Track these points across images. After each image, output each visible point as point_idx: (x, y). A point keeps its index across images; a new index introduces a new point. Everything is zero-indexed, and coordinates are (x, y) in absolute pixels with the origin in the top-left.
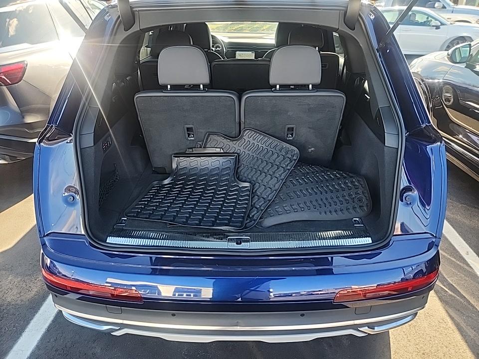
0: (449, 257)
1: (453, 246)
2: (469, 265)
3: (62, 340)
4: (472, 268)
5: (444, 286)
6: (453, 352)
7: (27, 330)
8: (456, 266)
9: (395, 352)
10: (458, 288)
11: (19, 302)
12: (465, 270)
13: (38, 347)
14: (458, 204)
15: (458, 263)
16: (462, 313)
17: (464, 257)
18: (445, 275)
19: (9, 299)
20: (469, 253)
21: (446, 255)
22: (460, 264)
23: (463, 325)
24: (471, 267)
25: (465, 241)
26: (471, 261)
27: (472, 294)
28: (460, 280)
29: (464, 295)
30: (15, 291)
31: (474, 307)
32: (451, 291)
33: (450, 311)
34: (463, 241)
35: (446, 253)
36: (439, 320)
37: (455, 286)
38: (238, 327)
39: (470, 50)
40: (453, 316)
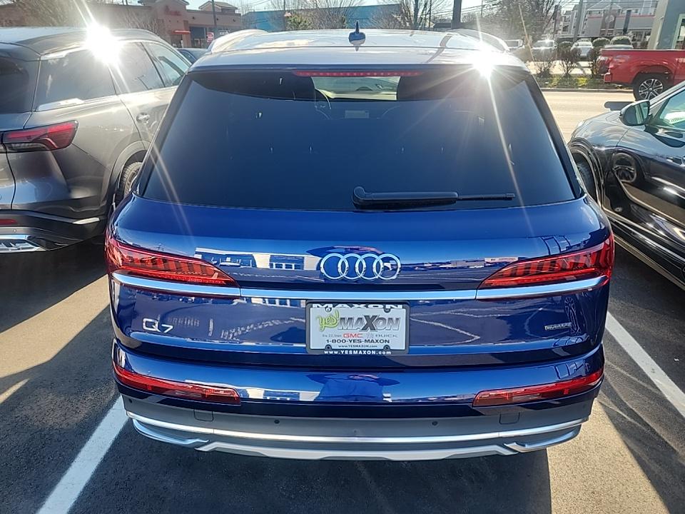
0: (628, 375)
1: (634, 362)
2: (654, 385)
3: (123, 472)
4: (659, 390)
5: (622, 410)
6: (632, 490)
7: (77, 460)
8: (638, 387)
9: (556, 489)
10: (639, 414)
11: (64, 426)
12: (650, 392)
13: (93, 480)
14: (641, 309)
15: (641, 382)
16: (644, 444)
17: (649, 375)
18: (622, 398)
19: (51, 423)
20: (655, 371)
21: (625, 373)
22: (643, 384)
23: (645, 458)
24: (657, 388)
25: (650, 355)
26: (658, 381)
27: (659, 421)
28: (643, 404)
29: (647, 422)
30: (58, 413)
31: (660, 437)
32: (631, 417)
33: (629, 441)
34: (648, 355)
35: (624, 370)
36: (614, 452)
37: (635, 411)
38: (356, 438)
39: (649, 109)
40: (633, 448)
